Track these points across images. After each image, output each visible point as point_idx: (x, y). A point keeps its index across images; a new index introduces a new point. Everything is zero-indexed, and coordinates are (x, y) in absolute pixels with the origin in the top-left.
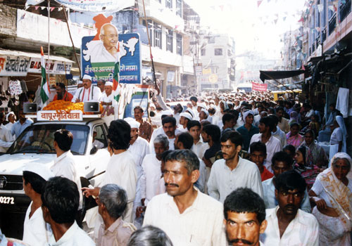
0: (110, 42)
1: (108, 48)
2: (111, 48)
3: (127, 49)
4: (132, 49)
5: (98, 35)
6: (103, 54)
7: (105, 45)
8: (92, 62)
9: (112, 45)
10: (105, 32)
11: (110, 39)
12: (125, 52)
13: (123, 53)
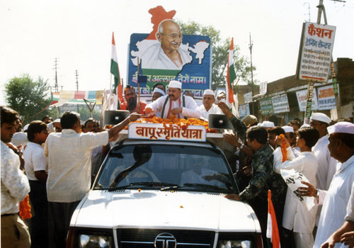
0: (171, 44)
1: (168, 51)
2: (171, 51)
3: (193, 54)
4: (200, 56)
5: (153, 33)
6: (159, 58)
7: (164, 47)
8: (143, 67)
9: (173, 47)
10: (164, 30)
11: (171, 40)
12: (191, 58)
13: (187, 59)
